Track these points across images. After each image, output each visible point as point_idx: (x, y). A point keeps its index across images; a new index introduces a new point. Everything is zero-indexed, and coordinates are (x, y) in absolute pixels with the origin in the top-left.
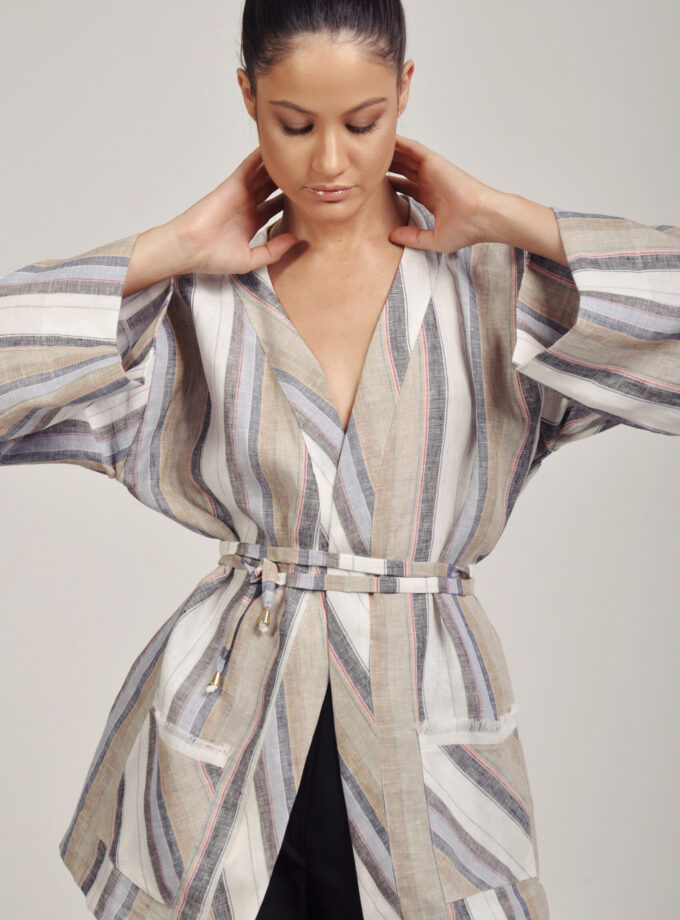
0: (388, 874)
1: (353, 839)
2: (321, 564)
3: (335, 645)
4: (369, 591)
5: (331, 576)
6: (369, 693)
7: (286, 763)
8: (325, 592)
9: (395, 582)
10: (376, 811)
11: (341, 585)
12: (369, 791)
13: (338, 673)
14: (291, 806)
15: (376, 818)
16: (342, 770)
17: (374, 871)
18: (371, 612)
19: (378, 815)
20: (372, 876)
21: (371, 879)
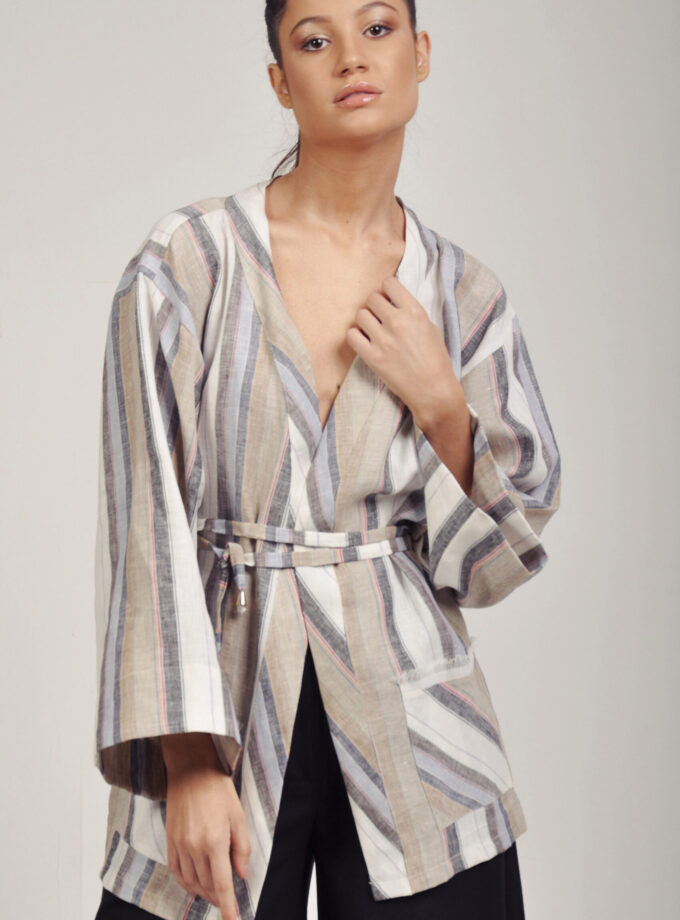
0: (385, 815)
1: (348, 788)
2: (288, 541)
3: (311, 616)
4: (334, 562)
5: (298, 553)
6: (348, 656)
7: (275, 732)
8: (294, 568)
9: (355, 551)
10: (368, 760)
11: (307, 561)
12: (360, 743)
13: (316, 641)
14: (284, 771)
15: (369, 766)
16: (331, 727)
17: (371, 813)
18: (339, 581)
19: (370, 764)
20: (371, 818)
21: (370, 822)
